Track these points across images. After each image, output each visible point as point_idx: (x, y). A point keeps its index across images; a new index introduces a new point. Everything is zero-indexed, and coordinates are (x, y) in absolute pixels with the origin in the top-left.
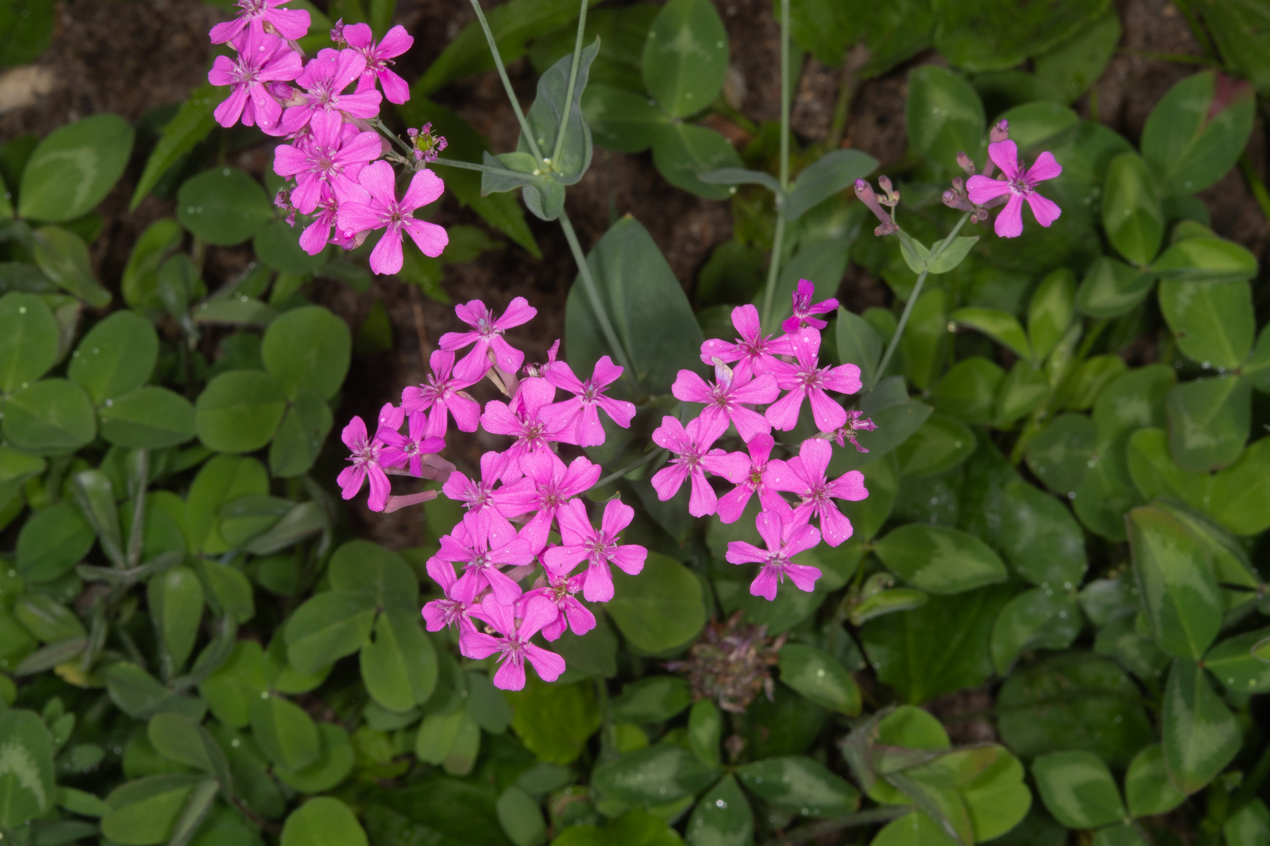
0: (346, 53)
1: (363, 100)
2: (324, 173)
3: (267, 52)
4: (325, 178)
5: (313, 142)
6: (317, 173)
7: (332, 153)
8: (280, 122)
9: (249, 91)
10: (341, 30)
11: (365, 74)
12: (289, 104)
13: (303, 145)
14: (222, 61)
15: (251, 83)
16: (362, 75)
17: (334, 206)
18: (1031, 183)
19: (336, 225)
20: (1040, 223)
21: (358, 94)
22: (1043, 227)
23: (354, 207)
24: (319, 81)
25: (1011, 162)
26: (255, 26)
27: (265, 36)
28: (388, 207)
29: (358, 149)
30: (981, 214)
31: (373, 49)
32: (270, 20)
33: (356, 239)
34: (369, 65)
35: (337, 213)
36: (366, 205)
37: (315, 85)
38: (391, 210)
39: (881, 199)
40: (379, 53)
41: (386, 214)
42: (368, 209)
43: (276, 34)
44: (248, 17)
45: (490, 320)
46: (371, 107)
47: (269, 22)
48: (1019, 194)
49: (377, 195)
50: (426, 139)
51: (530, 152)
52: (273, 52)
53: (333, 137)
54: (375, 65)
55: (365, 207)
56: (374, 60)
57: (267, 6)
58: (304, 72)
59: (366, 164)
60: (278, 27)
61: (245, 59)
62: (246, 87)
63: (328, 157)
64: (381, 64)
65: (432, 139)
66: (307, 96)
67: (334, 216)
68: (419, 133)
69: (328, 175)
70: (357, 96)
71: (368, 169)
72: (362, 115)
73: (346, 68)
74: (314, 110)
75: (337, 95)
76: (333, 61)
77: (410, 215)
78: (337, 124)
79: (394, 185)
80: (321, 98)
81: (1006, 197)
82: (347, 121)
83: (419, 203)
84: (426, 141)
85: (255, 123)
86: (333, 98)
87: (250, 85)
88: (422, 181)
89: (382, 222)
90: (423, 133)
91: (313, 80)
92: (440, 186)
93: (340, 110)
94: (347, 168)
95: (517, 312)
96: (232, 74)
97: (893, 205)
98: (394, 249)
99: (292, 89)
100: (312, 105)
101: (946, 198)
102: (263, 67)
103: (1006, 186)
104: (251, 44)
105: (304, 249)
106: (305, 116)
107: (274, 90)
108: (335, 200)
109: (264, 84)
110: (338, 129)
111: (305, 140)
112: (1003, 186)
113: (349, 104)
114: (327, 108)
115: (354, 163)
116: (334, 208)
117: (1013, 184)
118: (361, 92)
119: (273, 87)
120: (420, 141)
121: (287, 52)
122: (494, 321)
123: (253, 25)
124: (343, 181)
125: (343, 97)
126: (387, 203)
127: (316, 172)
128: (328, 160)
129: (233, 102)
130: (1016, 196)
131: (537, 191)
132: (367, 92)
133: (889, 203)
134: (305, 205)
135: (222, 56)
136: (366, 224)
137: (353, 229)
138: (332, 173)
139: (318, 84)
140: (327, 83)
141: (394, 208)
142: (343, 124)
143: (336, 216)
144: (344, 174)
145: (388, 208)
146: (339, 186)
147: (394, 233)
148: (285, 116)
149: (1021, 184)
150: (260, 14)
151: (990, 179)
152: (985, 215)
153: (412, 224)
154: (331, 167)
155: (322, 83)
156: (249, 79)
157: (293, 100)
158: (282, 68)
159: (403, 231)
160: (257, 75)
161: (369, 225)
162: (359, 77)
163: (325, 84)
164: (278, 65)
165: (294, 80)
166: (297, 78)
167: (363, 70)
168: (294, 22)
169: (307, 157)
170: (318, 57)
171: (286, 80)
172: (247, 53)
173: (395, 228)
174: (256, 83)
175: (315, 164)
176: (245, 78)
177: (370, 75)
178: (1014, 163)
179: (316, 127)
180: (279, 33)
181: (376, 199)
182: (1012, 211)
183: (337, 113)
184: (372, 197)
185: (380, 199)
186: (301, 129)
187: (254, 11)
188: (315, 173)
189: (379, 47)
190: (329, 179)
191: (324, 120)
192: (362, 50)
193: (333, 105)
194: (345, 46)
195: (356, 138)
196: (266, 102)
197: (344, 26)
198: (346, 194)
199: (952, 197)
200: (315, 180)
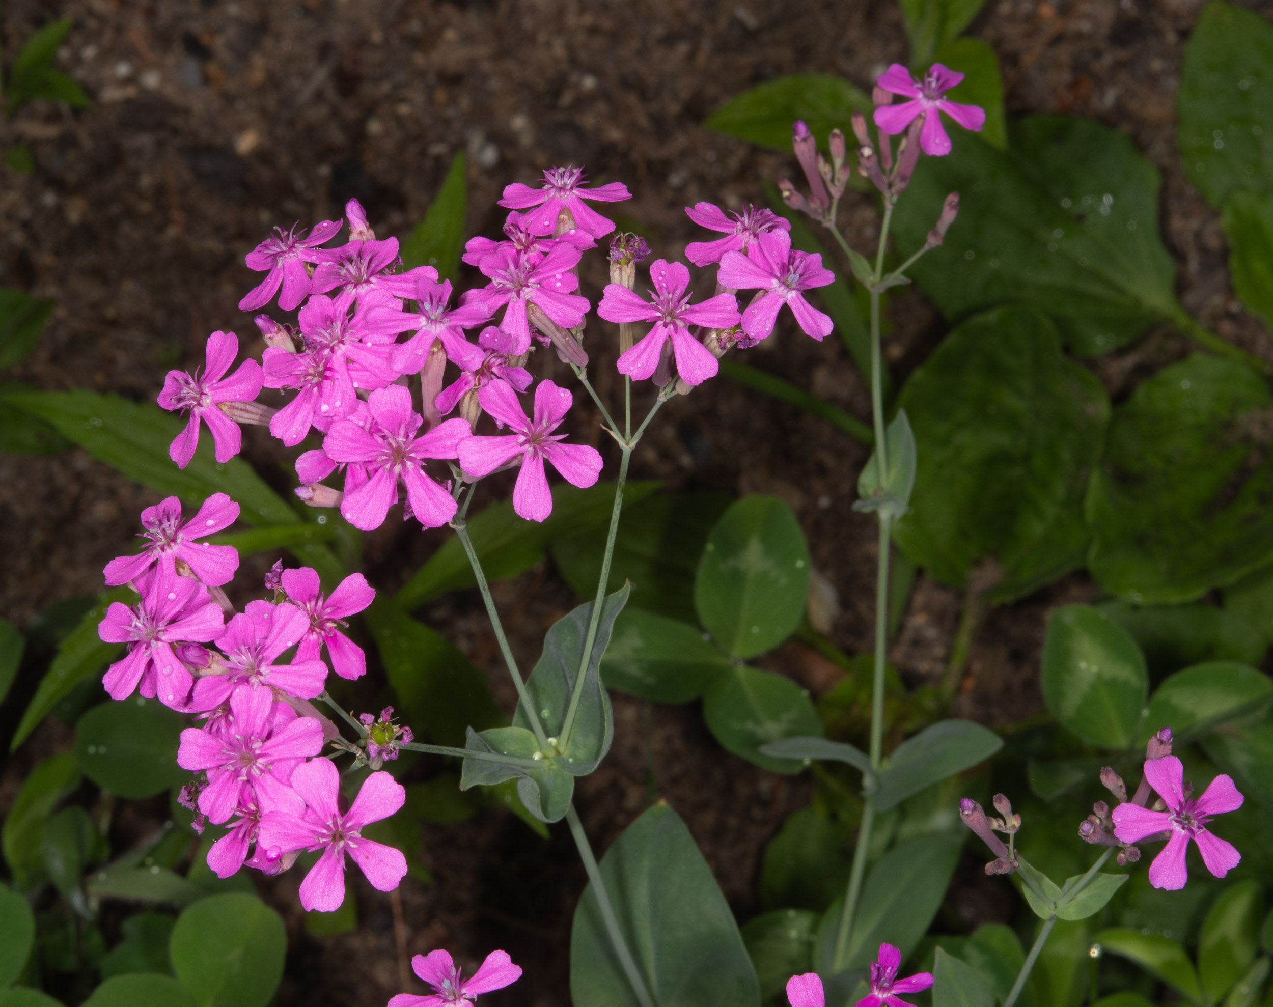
0: (284, 609)
1: (303, 673)
2: (244, 771)
3: (179, 601)
4: (245, 778)
5: (233, 725)
6: (235, 770)
7: (257, 745)
8: (190, 698)
9: (151, 654)
10: (279, 575)
11: (307, 638)
12: (203, 672)
13: (219, 729)
14: (119, 609)
15: (153, 643)
16: (304, 639)
17: (256, 814)
18: (1199, 818)
19: (257, 841)
20: (1212, 871)
21: (296, 664)
22: (1216, 877)
23: (283, 819)
24: (245, 646)
25: (1174, 786)
26: (165, 565)
27: (177, 579)
28: (328, 821)
29: (293, 740)
30: (1131, 854)
31: (320, 603)
32: (186, 558)
33: (283, 861)
34: (314, 626)
35: (260, 824)
36: (298, 817)
37: (239, 650)
38: (332, 826)
39: (996, 824)
40: (328, 610)
41: (325, 831)
42: (301, 823)
43: (192, 576)
44: (156, 553)
45: (458, 981)
46: (313, 684)
47: (183, 561)
48: (1183, 832)
49: (314, 804)
50: (384, 729)
51: (529, 727)
52: (186, 601)
53: (259, 722)
54: (322, 626)
55: (297, 819)
56: (320, 620)
57: (183, 539)
58: (226, 631)
59: (302, 762)
60: (195, 568)
61: (148, 609)
62: (147, 648)
63: (250, 749)
64: (330, 625)
65: (392, 729)
66: (229, 664)
67: (255, 829)
68: (376, 721)
69: (249, 774)
70: (295, 668)
71: (304, 767)
72: (298, 693)
73: (282, 629)
74: (237, 684)
75: (268, 665)
76: (266, 617)
77: (356, 834)
78: (265, 704)
79: (338, 791)
80: (247, 667)
81: (1167, 834)
82: (280, 698)
83: (369, 818)
84: (385, 732)
85: (156, 696)
86: (263, 669)
87: (153, 646)
88: (376, 787)
89: (319, 841)
90: (380, 720)
91: (236, 645)
92: (400, 795)
93: (270, 685)
94: (276, 764)
95: (495, 971)
96: (129, 628)
97: (1012, 833)
98: (333, 878)
99: (208, 652)
100: (234, 678)
101: (1083, 832)
102: (173, 621)
103: (1167, 819)
104: (158, 589)
105: (213, 869)
106: (225, 690)
107: (183, 653)
108: (257, 806)
109: (172, 645)
110: (267, 711)
111: (223, 722)
112: (1163, 820)
113: (283, 677)
114: (253, 681)
115: (285, 759)
116: (256, 817)
117: (1177, 819)
118: (301, 663)
119: (183, 649)
120: (377, 732)
121: (205, 603)
122: (462, 982)
123: (162, 563)
124: (270, 782)
125: (276, 668)
126: (326, 816)
127: (233, 769)
128: (251, 753)
129: (129, 666)
130: (1179, 834)
131: (535, 784)
132: (308, 662)
133: (1006, 830)
134: (217, 812)
135: (119, 603)
136: (297, 842)
137: (280, 848)
138: (255, 771)
139: (243, 648)
140: (256, 649)
141: (335, 824)
142: (275, 703)
143: (258, 829)
144: (270, 772)
145: (328, 823)
146: (264, 789)
147: (333, 857)
148: (198, 689)
149: (1187, 818)
150: (172, 548)
151: (1144, 809)
152: (1137, 855)
153: (359, 847)
154: (254, 764)
155: (249, 648)
156: (153, 637)
157: (209, 667)
158: (197, 624)
159: (346, 855)
160: (162, 633)
161: (301, 844)
162: (299, 642)
163: (253, 649)
164: (191, 621)
165: (213, 641)
166: (218, 638)
167: (305, 632)
168: (217, 562)
169: (223, 748)
170: (246, 611)
171: (202, 641)
172: (152, 602)
173: (336, 851)
174: (160, 644)
175: (232, 758)
176: (147, 635)
177: (314, 640)
178: (1178, 788)
179: (237, 708)
180: (196, 575)
181: (314, 811)
182: (1173, 856)
183: (266, 689)
184: (307, 806)
185: (318, 809)
186: (218, 707)
187: (164, 545)
188: (232, 771)
189: (329, 601)
190: (250, 781)
191: (249, 698)
192: (306, 605)
193: (262, 678)
194: (285, 597)
195: (291, 726)
196: (173, 669)
197: (283, 571)
198: (272, 800)
199: (1092, 831)
200: (231, 780)
